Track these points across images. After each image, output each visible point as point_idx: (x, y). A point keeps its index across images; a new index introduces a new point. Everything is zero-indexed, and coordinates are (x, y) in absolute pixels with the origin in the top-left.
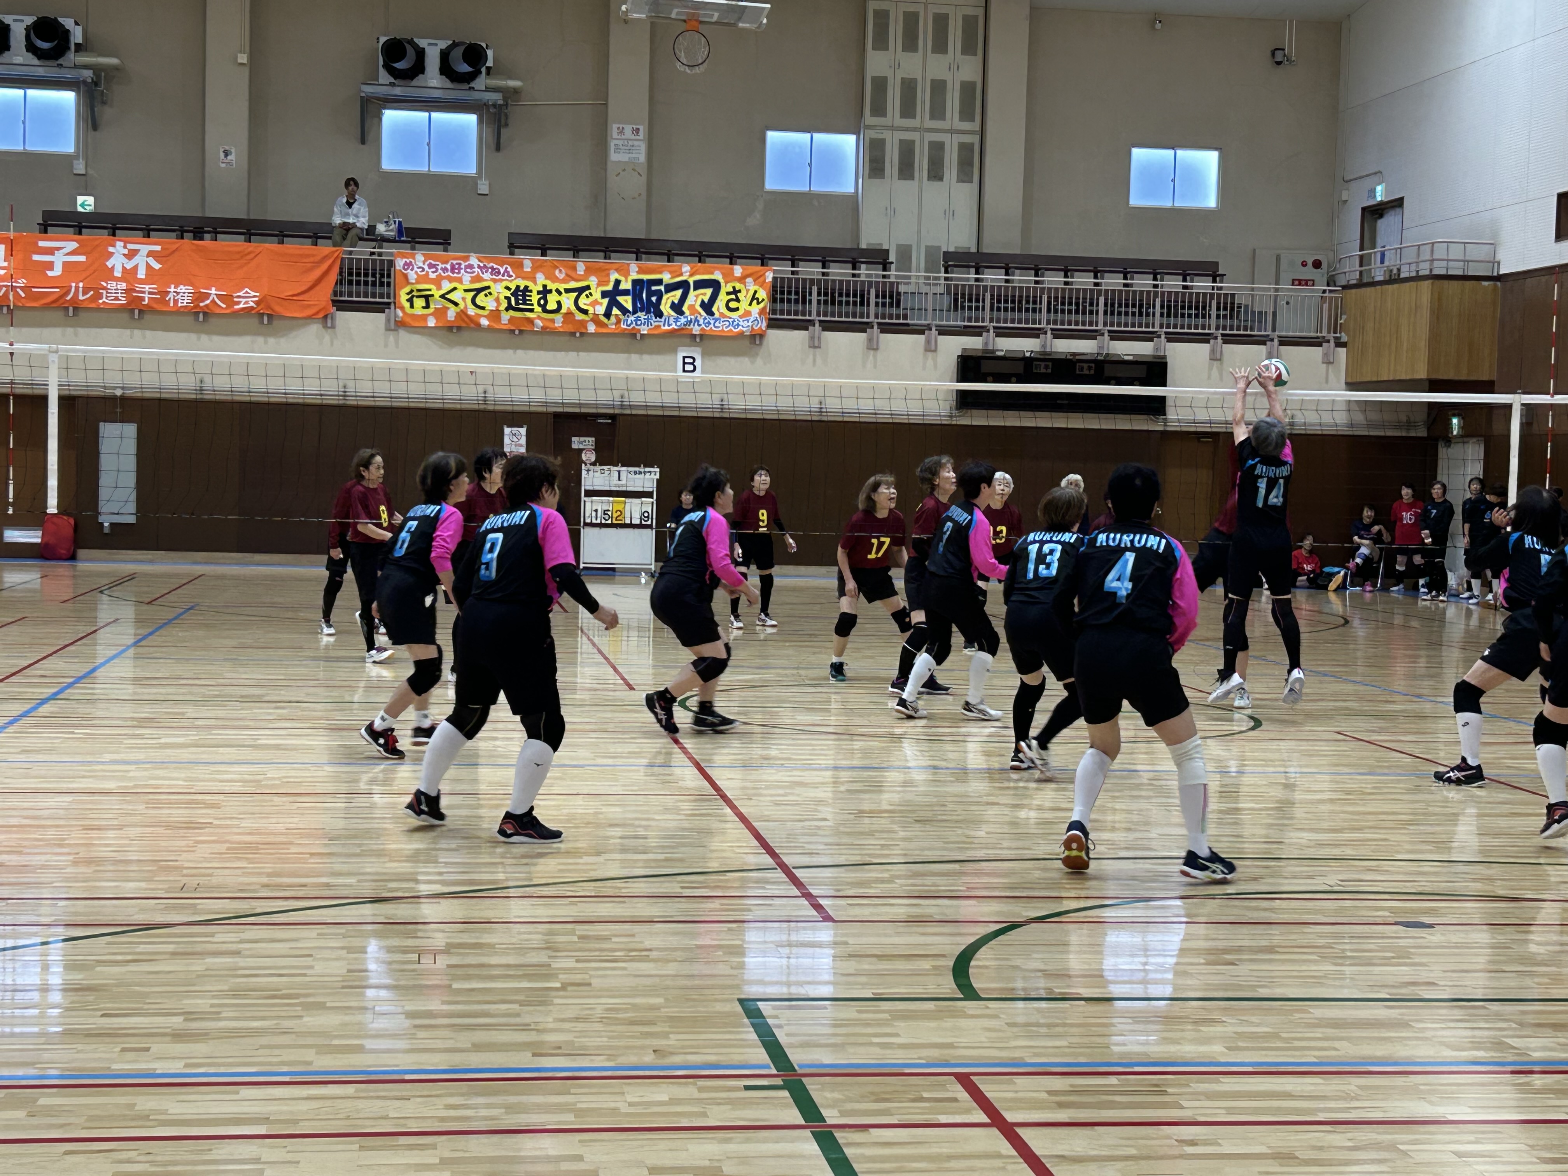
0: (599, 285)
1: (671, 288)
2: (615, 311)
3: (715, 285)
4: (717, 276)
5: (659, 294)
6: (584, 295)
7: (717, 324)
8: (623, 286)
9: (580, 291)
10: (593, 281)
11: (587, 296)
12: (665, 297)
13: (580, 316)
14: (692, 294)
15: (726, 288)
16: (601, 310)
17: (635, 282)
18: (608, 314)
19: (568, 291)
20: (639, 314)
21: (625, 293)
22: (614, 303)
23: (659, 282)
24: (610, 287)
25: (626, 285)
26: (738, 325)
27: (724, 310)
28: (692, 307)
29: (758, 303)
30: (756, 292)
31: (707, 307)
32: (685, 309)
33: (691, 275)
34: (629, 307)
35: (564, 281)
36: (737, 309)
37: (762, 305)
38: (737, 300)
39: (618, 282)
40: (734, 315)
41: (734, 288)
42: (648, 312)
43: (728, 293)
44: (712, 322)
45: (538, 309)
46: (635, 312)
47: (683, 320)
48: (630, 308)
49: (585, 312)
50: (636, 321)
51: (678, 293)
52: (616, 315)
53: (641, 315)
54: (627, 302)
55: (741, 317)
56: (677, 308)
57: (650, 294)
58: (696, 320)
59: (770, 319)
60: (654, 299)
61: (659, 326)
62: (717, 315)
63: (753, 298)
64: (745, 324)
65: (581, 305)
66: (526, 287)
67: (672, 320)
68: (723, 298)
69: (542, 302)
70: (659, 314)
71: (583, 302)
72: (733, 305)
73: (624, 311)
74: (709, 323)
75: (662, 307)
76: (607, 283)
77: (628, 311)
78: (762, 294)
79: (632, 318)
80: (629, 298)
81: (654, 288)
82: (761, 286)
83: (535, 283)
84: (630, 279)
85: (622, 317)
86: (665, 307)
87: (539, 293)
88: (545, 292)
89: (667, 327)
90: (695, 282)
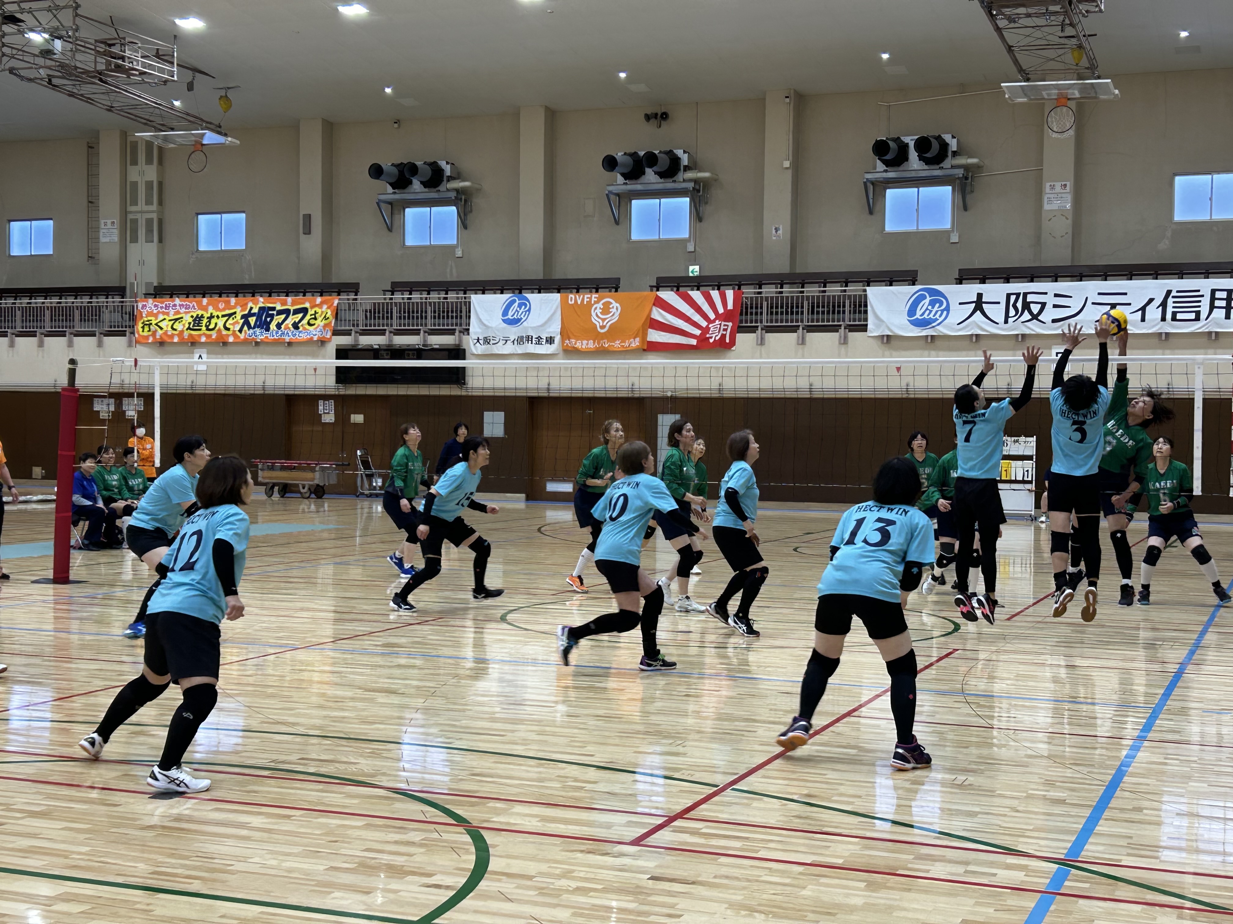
0: (241, 311)
1: (280, 313)
2: (246, 328)
3: (305, 311)
4: (307, 305)
5: (272, 316)
6: (231, 318)
7: (300, 335)
8: (253, 311)
9: (230, 315)
10: (238, 309)
11: (233, 319)
12: (275, 318)
13: (225, 332)
14: (291, 317)
15: (311, 312)
16: (238, 328)
17: (260, 308)
18: (240, 331)
19: (223, 316)
20: (258, 329)
21: (254, 315)
22: (247, 323)
23: (273, 309)
24: (246, 312)
25: (255, 310)
26: (312, 334)
27: (306, 325)
28: (287, 326)
29: (327, 320)
30: (326, 314)
31: (297, 325)
32: (283, 326)
33: (293, 305)
34: (254, 324)
35: (221, 310)
36: (314, 325)
38: (315, 319)
39: (251, 308)
40: (311, 328)
41: (315, 311)
42: (263, 328)
43: (311, 316)
44: (298, 334)
45: (205, 329)
46: (254, 328)
47: (281, 334)
49: (228, 329)
50: (254, 333)
51: (283, 316)
52: (245, 330)
54: (252, 320)
55: (314, 329)
56: (279, 326)
57: (267, 316)
58: (288, 333)
60: (268, 319)
61: (266, 337)
62: (301, 329)
63: (325, 317)
64: (315, 333)
65: (228, 325)
66: (202, 315)
67: (274, 333)
68: (307, 318)
69: (208, 324)
70: (268, 329)
71: (229, 323)
72: (312, 322)
73: (249, 327)
74: (296, 335)
75: (271, 326)
76: (245, 310)
77: (252, 328)
79: (253, 331)
80: (254, 318)
81: (270, 312)
82: (330, 309)
83: (206, 312)
85: (248, 331)
86: (273, 326)
87: (207, 318)
88: (211, 318)
89: (269, 337)
90: (294, 310)
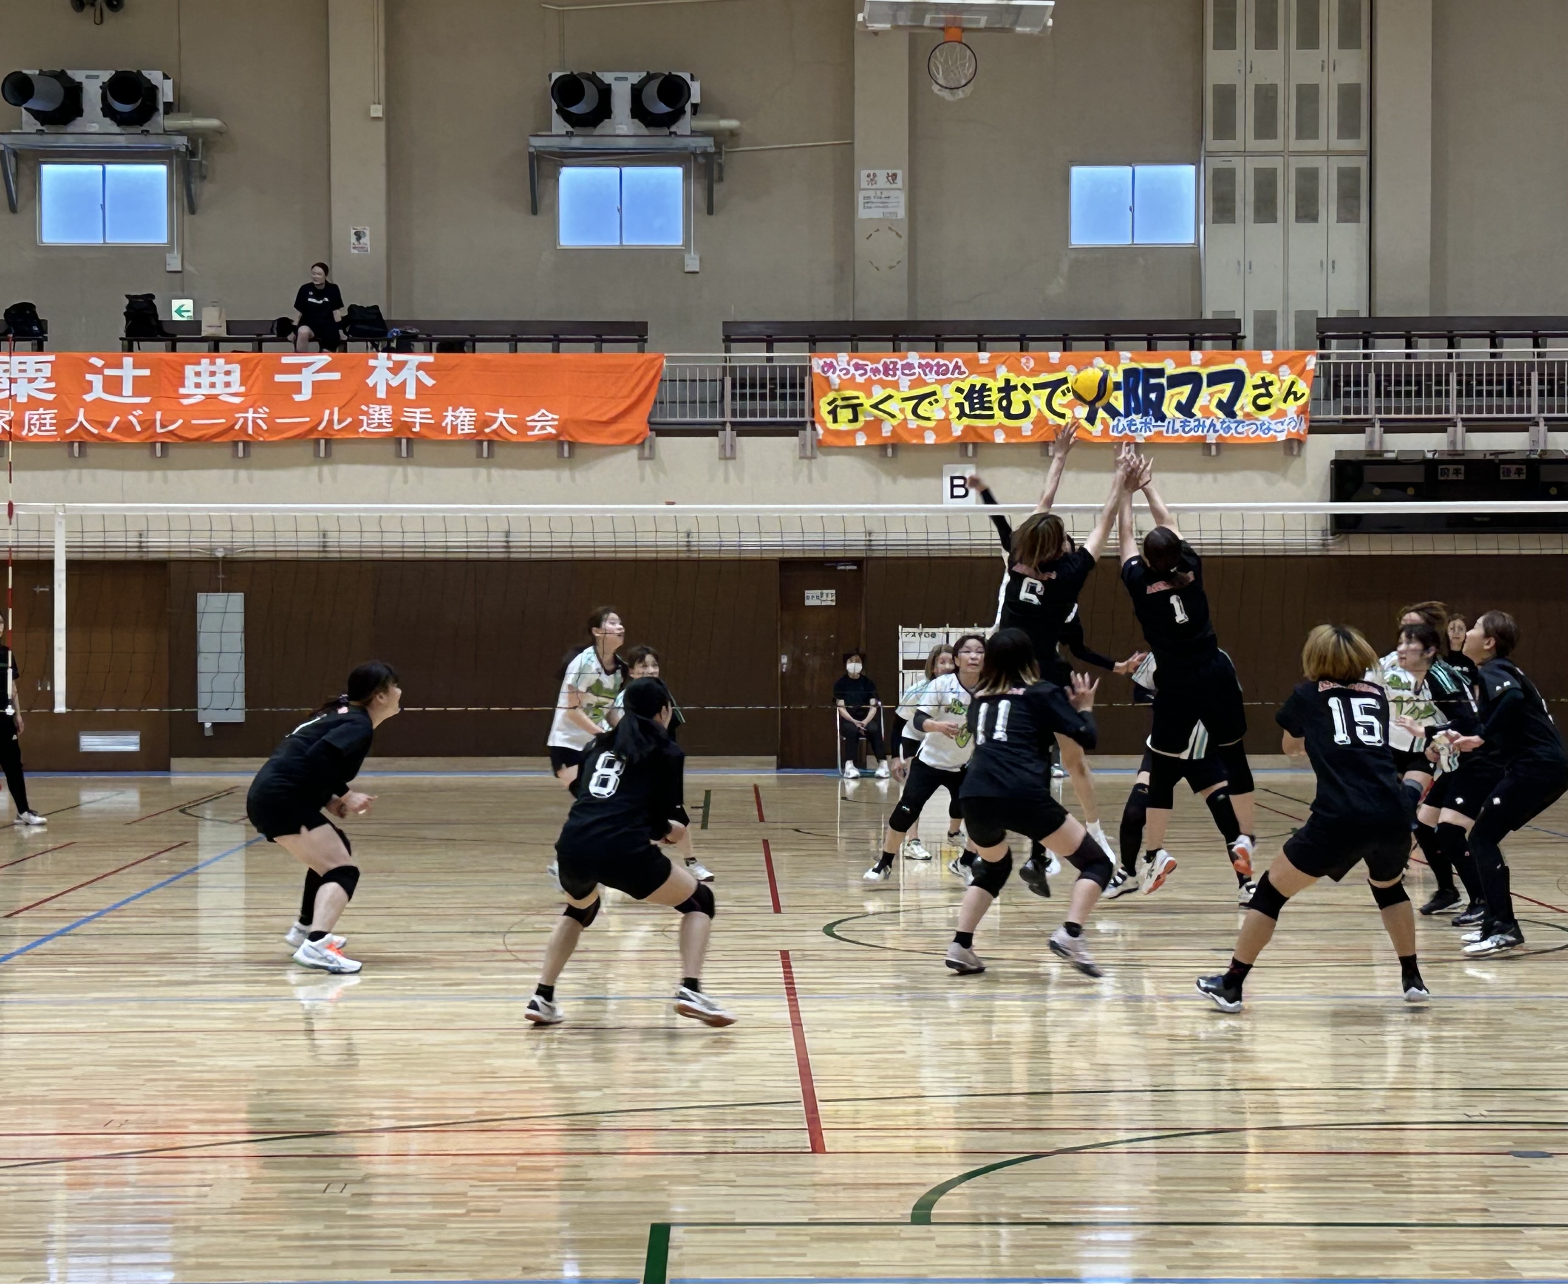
1: (1176, 381)
2: (1101, 414)
3: (1238, 378)
4: (1241, 365)
5: (1160, 389)
6: (1059, 391)
7: (1240, 429)
8: (1112, 379)
9: (1055, 385)
10: (1072, 372)
11: (1064, 394)
12: (1168, 393)
13: (1053, 421)
14: (1206, 390)
15: (1253, 380)
16: (1082, 412)
17: (1127, 373)
18: (1091, 418)
19: (1037, 387)
20: (1134, 416)
21: (1116, 387)
23: (1160, 373)
25: (1117, 376)
26: (1269, 429)
27: (1250, 409)
28: (1205, 409)
29: (1296, 399)
30: (1293, 383)
31: (1227, 408)
32: (1195, 410)
33: (1204, 364)
34: (1120, 405)
36: (1266, 407)
37: (1302, 402)
38: (1269, 395)
40: (1264, 416)
41: (1263, 379)
42: (1146, 414)
43: (1255, 387)
44: (1233, 426)
45: (999, 414)
46: (1127, 415)
47: (1193, 423)
48: (1121, 409)
49: (1062, 416)
50: (1129, 426)
51: (1187, 389)
52: (1103, 419)
53: (1137, 418)
54: (1118, 400)
55: (1272, 417)
56: (1185, 409)
57: (1148, 388)
58: (1212, 425)
59: (1311, 421)
60: (1153, 396)
61: (1161, 433)
62: (1240, 415)
63: (1289, 393)
64: (1279, 427)
65: (1055, 405)
66: (983, 386)
67: (1178, 425)
68: (1248, 393)
69: (1004, 403)
70: (1159, 417)
71: (1059, 400)
72: (1262, 401)
73: (1112, 412)
74: (1229, 428)
75: (1164, 409)
77: (1119, 414)
78: (1302, 387)
79: (1124, 421)
80: (1120, 394)
81: (1153, 381)
82: (1300, 375)
83: (995, 378)
84: (1121, 369)
85: (1112, 423)
86: (1169, 408)
87: (1000, 390)
88: (1008, 389)
89: (1170, 434)
90: (1210, 375)
